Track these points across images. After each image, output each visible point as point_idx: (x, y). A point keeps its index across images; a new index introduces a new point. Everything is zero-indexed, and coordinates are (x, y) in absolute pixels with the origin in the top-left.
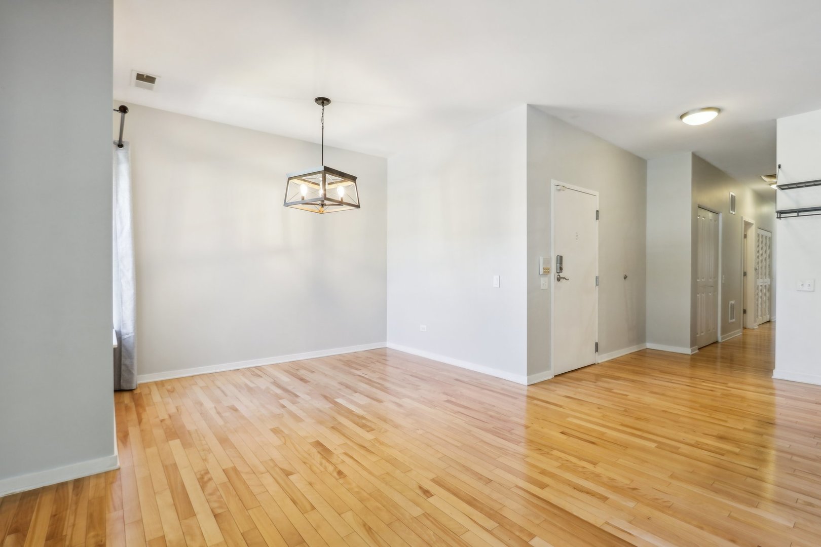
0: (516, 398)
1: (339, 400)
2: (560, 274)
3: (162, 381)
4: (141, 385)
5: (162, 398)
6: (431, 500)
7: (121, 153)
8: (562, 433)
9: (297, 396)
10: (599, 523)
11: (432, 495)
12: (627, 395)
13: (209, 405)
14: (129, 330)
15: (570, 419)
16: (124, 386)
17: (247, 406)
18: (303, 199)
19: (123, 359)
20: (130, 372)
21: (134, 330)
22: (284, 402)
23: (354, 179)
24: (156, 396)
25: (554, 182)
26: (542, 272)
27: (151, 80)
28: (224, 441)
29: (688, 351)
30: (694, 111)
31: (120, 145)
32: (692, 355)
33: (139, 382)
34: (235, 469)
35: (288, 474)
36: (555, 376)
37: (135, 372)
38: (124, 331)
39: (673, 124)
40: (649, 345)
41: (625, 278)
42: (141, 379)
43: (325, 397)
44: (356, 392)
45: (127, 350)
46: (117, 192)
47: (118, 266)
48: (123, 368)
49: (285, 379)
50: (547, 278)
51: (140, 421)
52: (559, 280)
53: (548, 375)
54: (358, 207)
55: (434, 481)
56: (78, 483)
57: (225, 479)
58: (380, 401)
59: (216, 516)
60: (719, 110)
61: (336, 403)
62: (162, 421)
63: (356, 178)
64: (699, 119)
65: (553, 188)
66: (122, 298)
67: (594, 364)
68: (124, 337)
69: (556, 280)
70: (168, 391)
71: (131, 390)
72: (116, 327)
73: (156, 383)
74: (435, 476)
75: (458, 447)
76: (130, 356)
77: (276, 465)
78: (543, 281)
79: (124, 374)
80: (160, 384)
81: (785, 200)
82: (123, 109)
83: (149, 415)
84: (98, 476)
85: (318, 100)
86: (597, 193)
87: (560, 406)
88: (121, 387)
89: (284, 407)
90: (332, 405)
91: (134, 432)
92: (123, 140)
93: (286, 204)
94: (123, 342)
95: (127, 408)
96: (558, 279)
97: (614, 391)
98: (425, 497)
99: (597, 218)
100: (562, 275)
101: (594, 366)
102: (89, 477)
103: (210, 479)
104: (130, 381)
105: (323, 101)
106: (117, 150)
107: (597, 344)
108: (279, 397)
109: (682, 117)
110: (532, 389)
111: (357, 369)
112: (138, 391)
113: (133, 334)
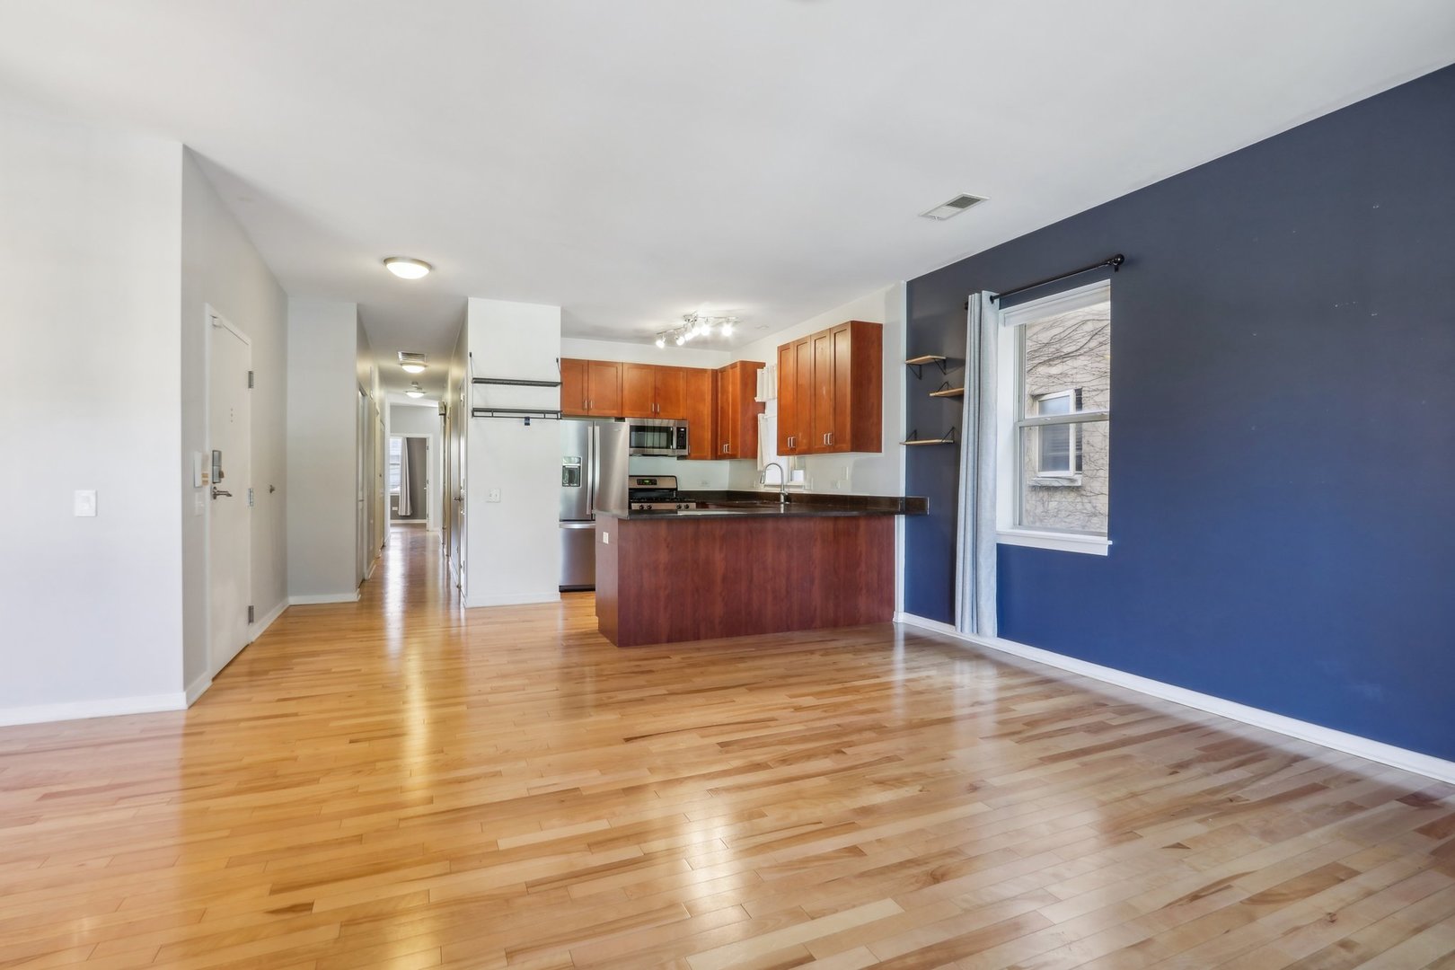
0: (201, 733)
2: (217, 485)
6: (316, 909)
8: (351, 742)
10: (524, 793)
11: (313, 904)
12: (360, 670)
15: (333, 724)
25: (209, 309)
26: (199, 483)
29: (352, 597)
30: (403, 259)
36: (214, 679)
39: (374, 265)
41: (271, 490)
50: (202, 494)
52: (215, 496)
53: (207, 679)
55: (273, 892)
60: (430, 266)
64: (408, 272)
65: (208, 321)
67: (247, 646)
69: (212, 496)
74: (269, 886)
75: (227, 837)
81: (477, 396)
86: (249, 341)
87: (296, 715)
97: (333, 670)
98: (309, 913)
99: (250, 386)
100: (220, 487)
101: (248, 648)
107: (251, 609)
109: (386, 261)
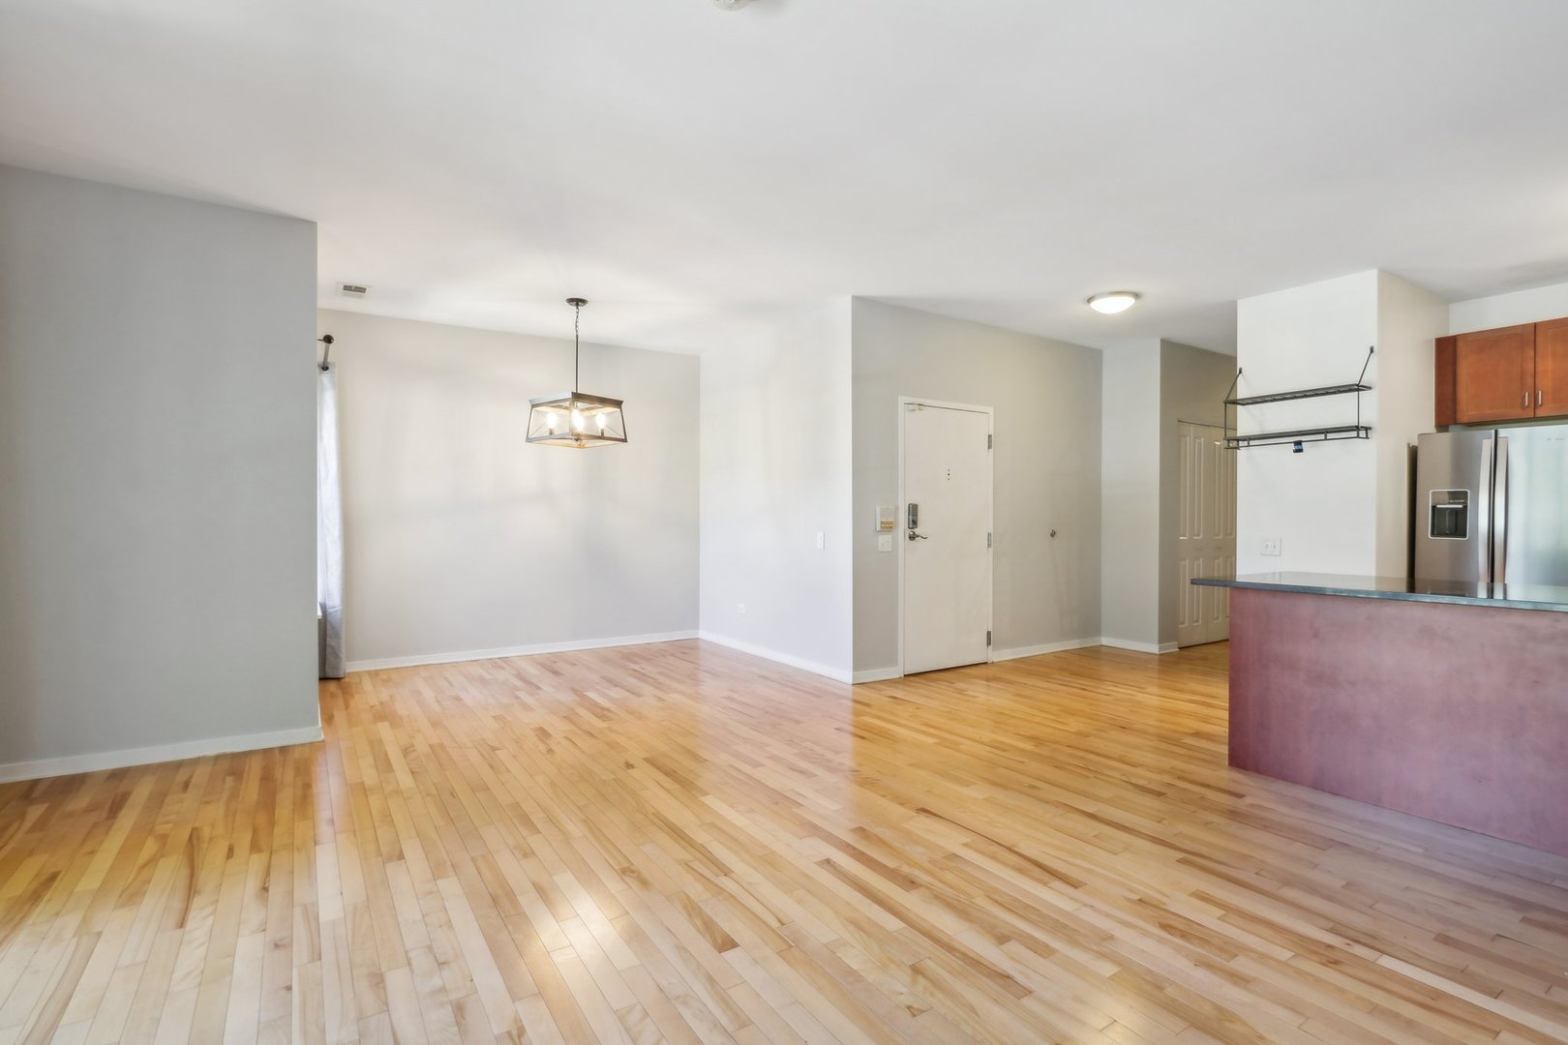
1: (591, 695)
2: (915, 530)
3: (376, 671)
4: (349, 673)
5: (374, 686)
7: (325, 377)
8: (837, 728)
9: (539, 688)
11: (634, 768)
13: (428, 694)
14: (335, 602)
16: (330, 673)
17: (473, 696)
18: (551, 433)
19: (328, 639)
20: (337, 656)
21: (342, 602)
22: (520, 694)
23: (618, 404)
24: (367, 684)
25: (902, 400)
26: (878, 528)
27: (361, 290)
28: (436, 724)
29: (1154, 648)
31: (325, 368)
32: (1160, 655)
33: (348, 671)
34: (442, 746)
35: (494, 749)
36: (904, 676)
37: (343, 656)
38: (329, 603)
40: (1105, 641)
41: (1053, 534)
42: (350, 667)
43: (574, 690)
44: (616, 686)
45: (333, 628)
46: (321, 426)
47: (322, 522)
48: (328, 650)
49: (532, 671)
50: (890, 536)
51: (347, 707)
52: (912, 537)
53: (895, 672)
54: (625, 440)
55: (645, 759)
56: (284, 750)
57: (430, 751)
58: (639, 695)
59: (412, 773)
60: (1137, 295)
61: (583, 697)
62: (371, 707)
63: (622, 402)
64: (1111, 307)
65: (901, 408)
66: (326, 561)
67: (986, 663)
68: (330, 611)
69: (907, 537)
70: (383, 680)
71: (338, 679)
72: (320, 599)
73: (369, 673)
76: (337, 636)
77: (486, 743)
78: (884, 541)
79: (330, 658)
80: (374, 674)
82: (328, 339)
83: (357, 702)
84: (303, 745)
85: (570, 301)
86: (990, 410)
87: (869, 706)
88: (329, 676)
89: (517, 698)
90: (578, 698)
91: (340, 716)
92: (329, 360)
93: (528, 440)
94: (329, 618)
95: (332, 695)
96: (910, 538)
98: (626, 769)
99: (990, 447)
100: (917, 531)
101: (983, 666)
102: (294, 746)
103: (413, 751)
104: (337, 667)
105: (578, 302)
106: (320, 374)
107: (990, 634)
108: (516, 689)
109: (1090, 300)
110: (859, 690)
111: (635, 662)
112: (347, 680)
113: (341, 608)
